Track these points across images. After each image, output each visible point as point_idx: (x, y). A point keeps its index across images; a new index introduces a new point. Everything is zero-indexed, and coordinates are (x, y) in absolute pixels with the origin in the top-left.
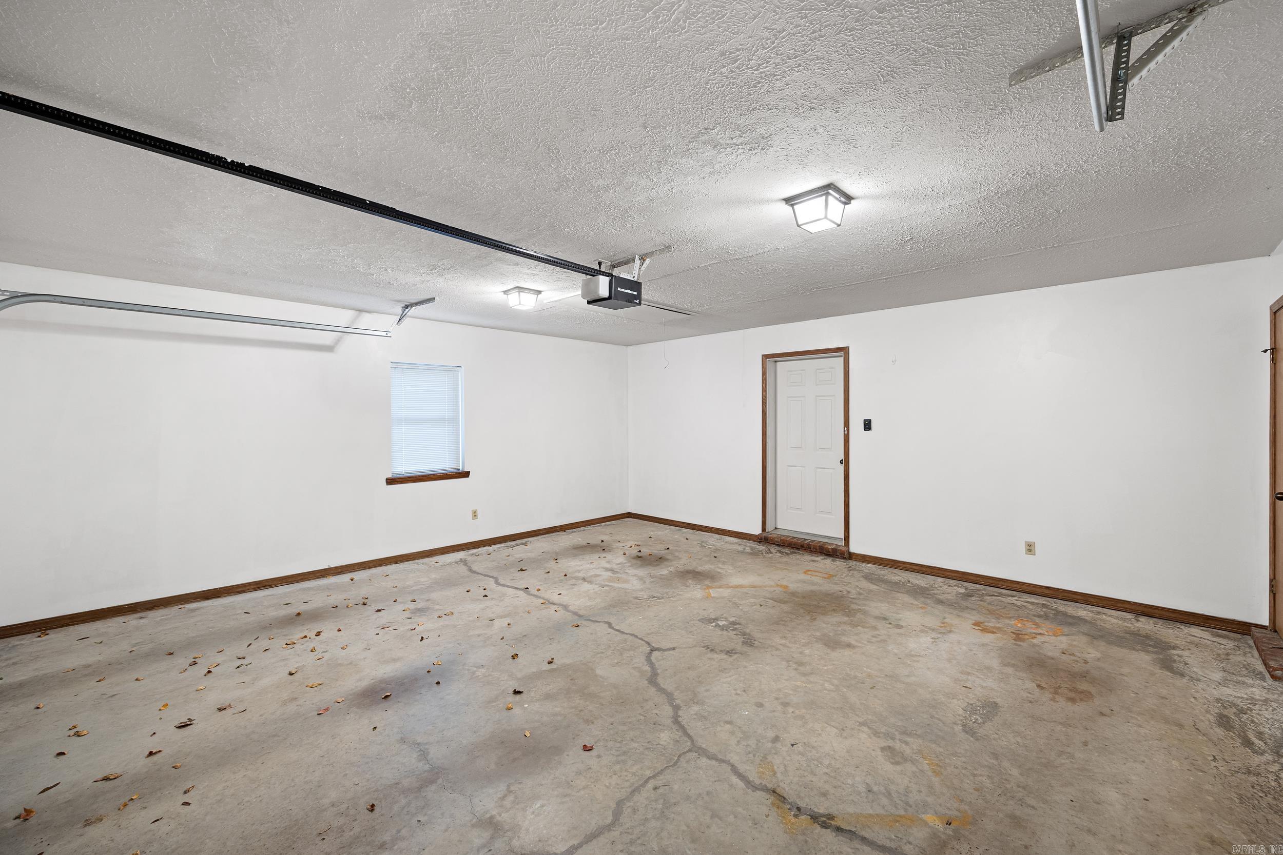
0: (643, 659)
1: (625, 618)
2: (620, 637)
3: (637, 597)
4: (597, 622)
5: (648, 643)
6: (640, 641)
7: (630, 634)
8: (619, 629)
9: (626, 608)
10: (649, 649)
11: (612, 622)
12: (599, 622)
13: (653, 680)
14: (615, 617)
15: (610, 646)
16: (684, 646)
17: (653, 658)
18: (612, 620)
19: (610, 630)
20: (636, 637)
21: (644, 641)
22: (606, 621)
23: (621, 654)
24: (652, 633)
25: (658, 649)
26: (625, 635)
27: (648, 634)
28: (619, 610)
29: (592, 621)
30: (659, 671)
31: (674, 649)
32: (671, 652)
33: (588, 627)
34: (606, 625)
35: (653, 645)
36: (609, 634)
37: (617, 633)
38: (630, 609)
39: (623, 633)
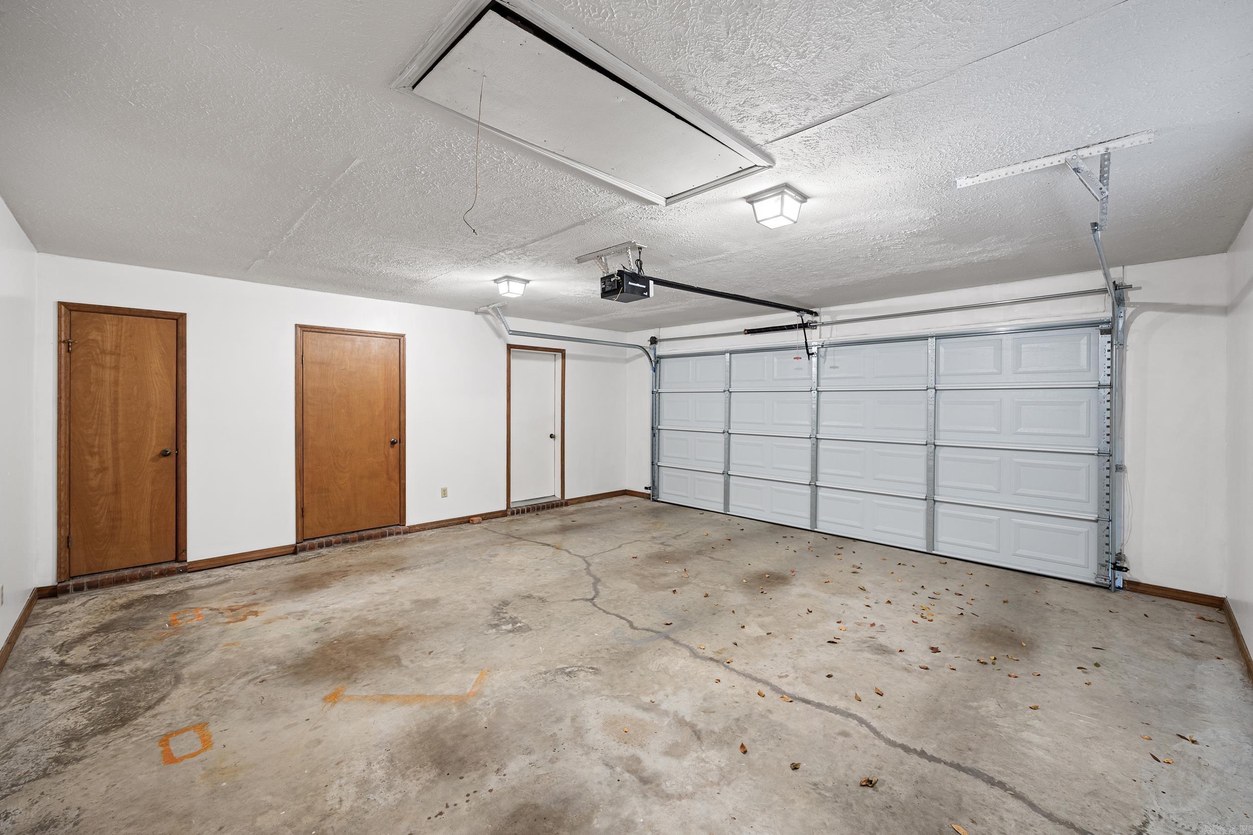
0: (601, 594)
1: (615, 634)
2: (620, 612)
3: (595, 674)
4: (647, 630)
5: (595, 605)
6: (602, 607)
7: (610, 614)
8: (622, 620)
9: (613, 651)
10: (595, 601)
11: (629, 628)
12: (643, 629)
13: (597, 581)
14: (626, 635)
15: (629, 603)
16: (563, 602)
17: (593, 593)
18: (629, 632)
19: (630, 619)
20: (604, 611)
21: (598, 607)
22: (636, 631)
23: (619, 597)
24: (588, 615)
25: (587, 600)
26: (616, 613)
27: (592, 613)
28: (621, 647)
29: (652, 631)
30: (591, 585)
31: (574, 600)
32: (577, 598)
33: (655, 623)
34: (635, 625)
35: (590, 604)
36: (632, 615)
37: (623, 616)
38: (607, 649)
39: (617, 616)
